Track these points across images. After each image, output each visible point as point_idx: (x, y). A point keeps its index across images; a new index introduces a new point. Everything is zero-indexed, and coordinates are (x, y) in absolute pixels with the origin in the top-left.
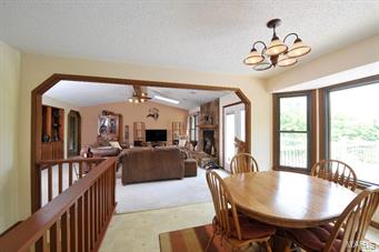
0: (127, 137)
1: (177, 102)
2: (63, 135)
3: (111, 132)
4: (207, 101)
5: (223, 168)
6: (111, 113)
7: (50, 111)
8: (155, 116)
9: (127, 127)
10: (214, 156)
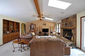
0: (37, 31)
1: (52, 19)
2: (20, 30)
3: (33, 29)
4: (66, 17)
5: (80, 49)
6: (33, 24)
7: (15, 24)
8: (45, 25)
9: (37, 28)
10: (73, 41)
